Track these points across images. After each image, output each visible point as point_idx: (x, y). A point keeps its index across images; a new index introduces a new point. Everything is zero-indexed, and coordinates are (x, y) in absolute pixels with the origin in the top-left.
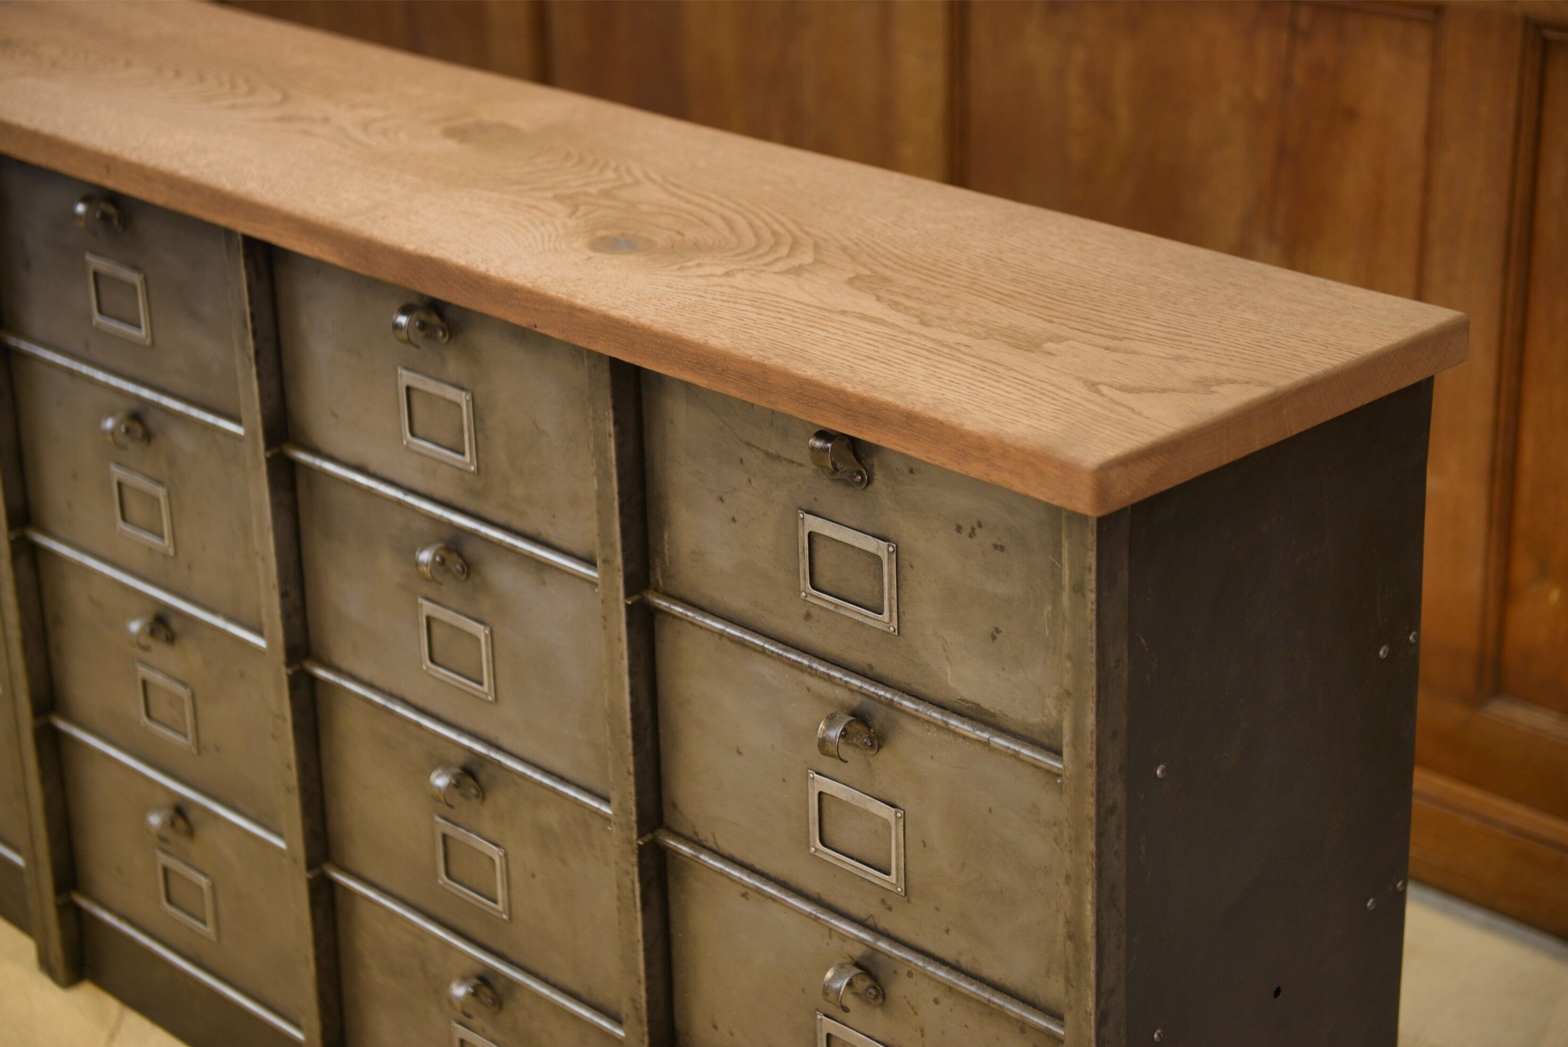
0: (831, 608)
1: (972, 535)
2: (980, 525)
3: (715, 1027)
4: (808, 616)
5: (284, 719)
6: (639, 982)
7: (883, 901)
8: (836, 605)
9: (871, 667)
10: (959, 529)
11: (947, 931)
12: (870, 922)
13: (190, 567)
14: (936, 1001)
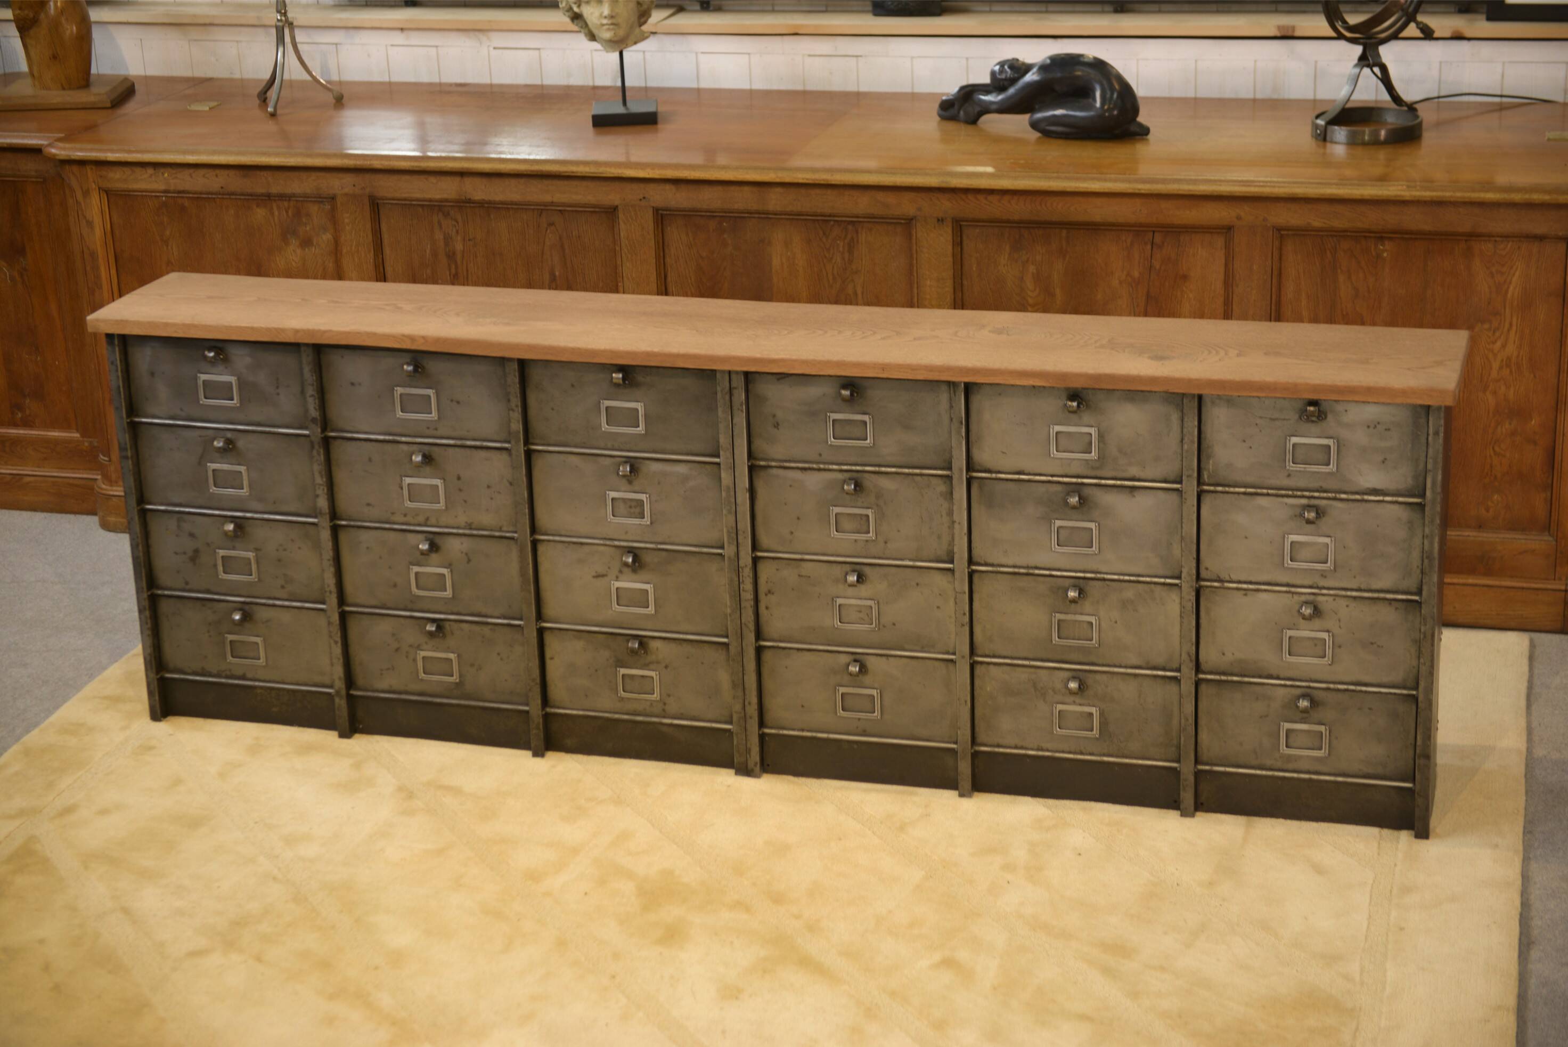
0: (1302, 469)
1: (1375, 427)
2: (1379, 423)
3: (1224, 654)
4: (1289, 476)
5: (965, 593)
6: (1193, 644)
7: (1322, 575)
8: (1305, 468)
9: (1321, 487)
10: (1368, 427)
11: (1355, 577)
12: (1315, 585)
13: (886, 543)
14: (1347, 606)
